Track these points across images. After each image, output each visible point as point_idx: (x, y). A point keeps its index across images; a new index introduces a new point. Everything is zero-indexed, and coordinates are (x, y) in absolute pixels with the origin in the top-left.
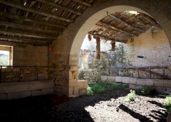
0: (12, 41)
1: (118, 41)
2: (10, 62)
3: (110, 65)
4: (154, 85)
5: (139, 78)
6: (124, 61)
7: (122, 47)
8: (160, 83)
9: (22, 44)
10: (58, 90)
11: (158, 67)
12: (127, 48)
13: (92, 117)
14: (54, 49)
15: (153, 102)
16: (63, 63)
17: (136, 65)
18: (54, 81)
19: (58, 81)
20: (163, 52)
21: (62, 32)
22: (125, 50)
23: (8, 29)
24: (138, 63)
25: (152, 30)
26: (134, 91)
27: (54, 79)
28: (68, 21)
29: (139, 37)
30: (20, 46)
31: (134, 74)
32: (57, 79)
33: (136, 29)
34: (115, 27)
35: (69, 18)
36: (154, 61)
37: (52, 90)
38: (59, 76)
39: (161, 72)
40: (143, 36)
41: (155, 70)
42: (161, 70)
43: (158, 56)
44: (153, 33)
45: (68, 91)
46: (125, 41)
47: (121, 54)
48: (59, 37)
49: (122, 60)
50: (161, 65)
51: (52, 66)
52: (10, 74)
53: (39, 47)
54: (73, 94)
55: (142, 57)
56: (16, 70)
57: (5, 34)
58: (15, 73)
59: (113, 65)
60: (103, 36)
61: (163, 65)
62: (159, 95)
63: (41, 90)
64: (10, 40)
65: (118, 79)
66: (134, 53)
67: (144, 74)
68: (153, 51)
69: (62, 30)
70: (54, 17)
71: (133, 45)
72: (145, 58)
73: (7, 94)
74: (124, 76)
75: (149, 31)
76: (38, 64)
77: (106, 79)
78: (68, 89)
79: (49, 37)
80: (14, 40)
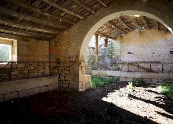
0: (16, 35)
1: (111, 38)
2: (12, 58)
3: (99, 60)
4: (142, 78)
5: (129, 71)
6: (113, 57)
7: (112, 44)
8: (147, 75)
9: (26, 38)
10: (65, 85)
11: (144, 62)
12: (116, 44)
13: (118, 106)
14: (58, 44)
15: (150, 91)
16: (71, 59)
17: (125, 60)
18: (59, 77)
19: (64, 76)
20: (148, 49)
21: (70, 28)
22: (114, 46)
23: (20, 21)
24: (127, 58)
25: (140, 30)
26: (131, 83)
27: (58, 75)
28: (81, 18)
29: (128, 35)
30: (24, 40)
31: (123, 68)
32: (63, 74)
33: (129, 28)
34: (114, 25)
35: (82, 15)
36: (141, 57)
37: (57, 85)
38: (66, 72)
39: (146, 66)
40: (132, 34)
41: (141, 65)
42: (146, 64)
43: (144, 53)
44: (140, 32)
45: (78, 86)
46: (115, 39)
47: (111, 50)
48: (66, 33)
49: (111, 56)
50: (147, 60)
51: (56, 61)
52: (15, 70)
53: (41, 42)
54: (82, 88)
55: (130, 53)
56: (20, 66)
57: (14, 26)
58: (19, 69)
59: (102, 60)
60: (101, 33)
61: (149, 60)
62: (150, 85)
63: (47, 86)
64: (15, 33)
65: (109, 73)
66: (123, 50)
67: (132, 68)
68: (140, 48)
69: (70, 26)
70: (72, 13)
71: (122, 42)
72: (133, 54)
73: (18, 92)
74: (114, 70)
75: (137, 30)
76: (41, 59)
77: (97, 73)
78: (78, 83)
79: (56, 32)
80: (19, 34)
